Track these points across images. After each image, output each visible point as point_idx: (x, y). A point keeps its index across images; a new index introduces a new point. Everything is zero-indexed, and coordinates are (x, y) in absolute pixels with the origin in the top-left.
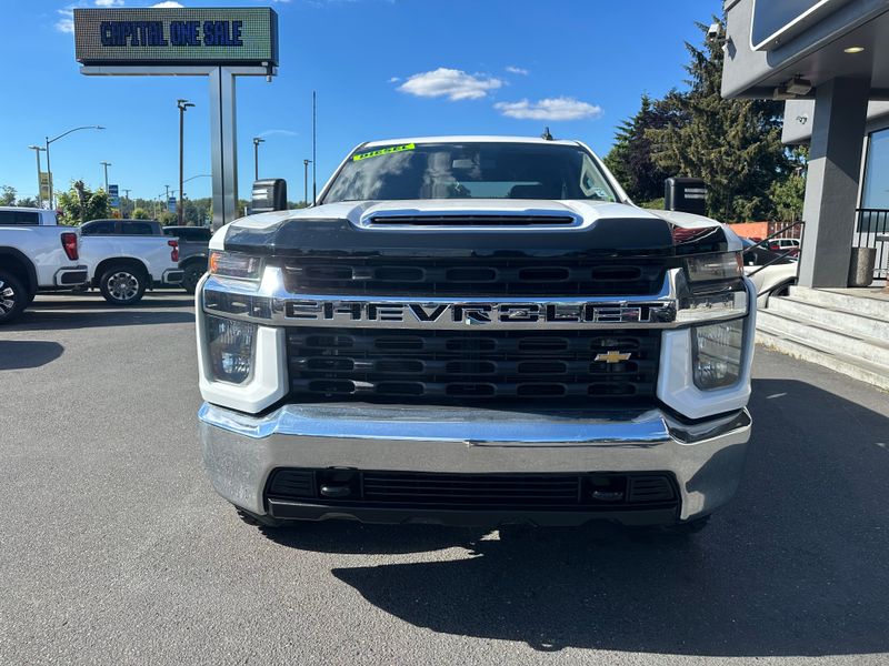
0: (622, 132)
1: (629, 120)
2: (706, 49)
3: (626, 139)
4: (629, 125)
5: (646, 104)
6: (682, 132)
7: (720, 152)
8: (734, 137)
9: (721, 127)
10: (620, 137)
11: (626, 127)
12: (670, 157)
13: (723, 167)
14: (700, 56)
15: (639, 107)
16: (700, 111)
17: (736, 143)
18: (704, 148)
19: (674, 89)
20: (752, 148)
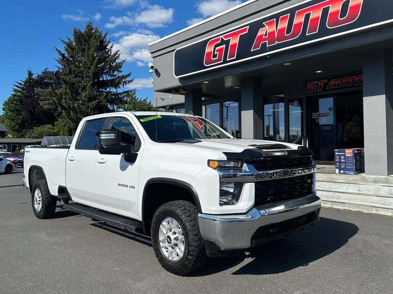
0: (16, 88)
1: (20, 82)
2: (66, 52)
3: (20, 92)
4: (21, 84)
5: (30, 74)
6: (57, 91)
7: (79, 103)
8: (85, 96)
9: (77, 91)
10: (15, 90)
11: (19, 85)
12: (51, 104)
13: (81, 110)
14: (63, 55)
15: (27, 76)
16: (66, 82)
17: (86, 99)
18: (70, 100)
19: (46, 69)
20: (94, 103)
